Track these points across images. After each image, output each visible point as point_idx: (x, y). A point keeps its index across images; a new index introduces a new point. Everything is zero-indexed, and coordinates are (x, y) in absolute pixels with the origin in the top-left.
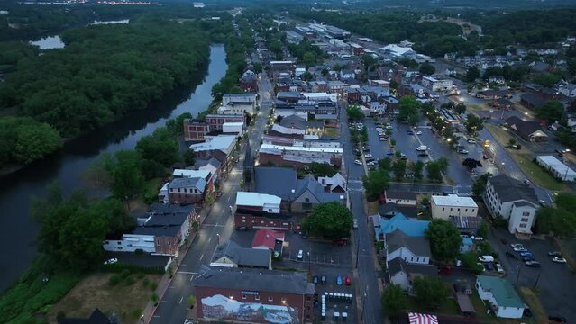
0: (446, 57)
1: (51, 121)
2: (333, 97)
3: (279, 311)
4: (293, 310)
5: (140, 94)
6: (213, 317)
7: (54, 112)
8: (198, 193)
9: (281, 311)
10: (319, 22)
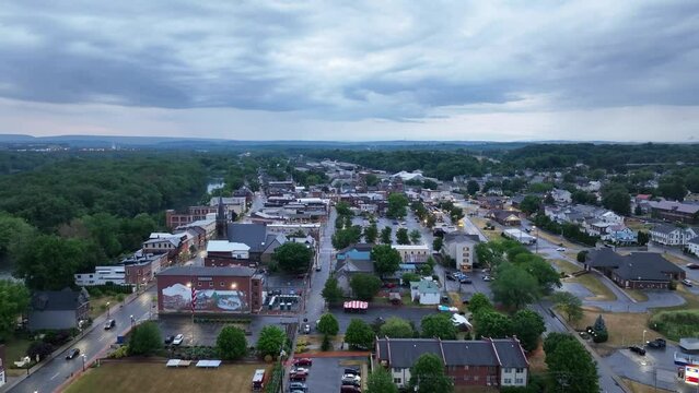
0: (455, 180)
1: (25, 216)
2: (326, 201)
3: (230, 296)
4: (242, 294)
5: (123, 203)
6: (172, 308)
7: (29, 211)
8: (172, 248)
9: (232, 296)
10: (332, 160)
